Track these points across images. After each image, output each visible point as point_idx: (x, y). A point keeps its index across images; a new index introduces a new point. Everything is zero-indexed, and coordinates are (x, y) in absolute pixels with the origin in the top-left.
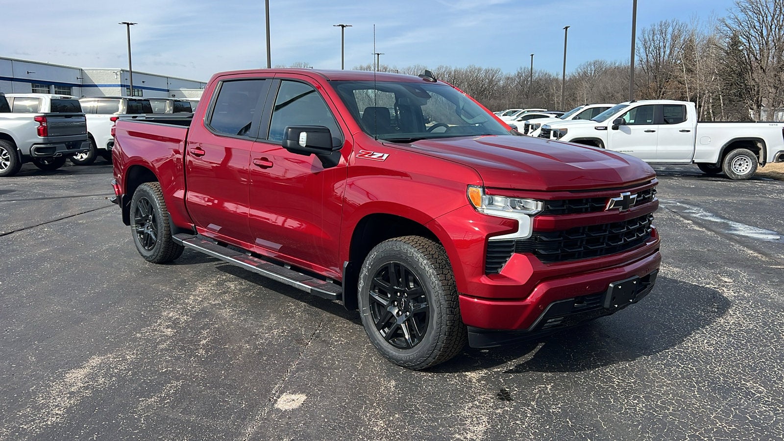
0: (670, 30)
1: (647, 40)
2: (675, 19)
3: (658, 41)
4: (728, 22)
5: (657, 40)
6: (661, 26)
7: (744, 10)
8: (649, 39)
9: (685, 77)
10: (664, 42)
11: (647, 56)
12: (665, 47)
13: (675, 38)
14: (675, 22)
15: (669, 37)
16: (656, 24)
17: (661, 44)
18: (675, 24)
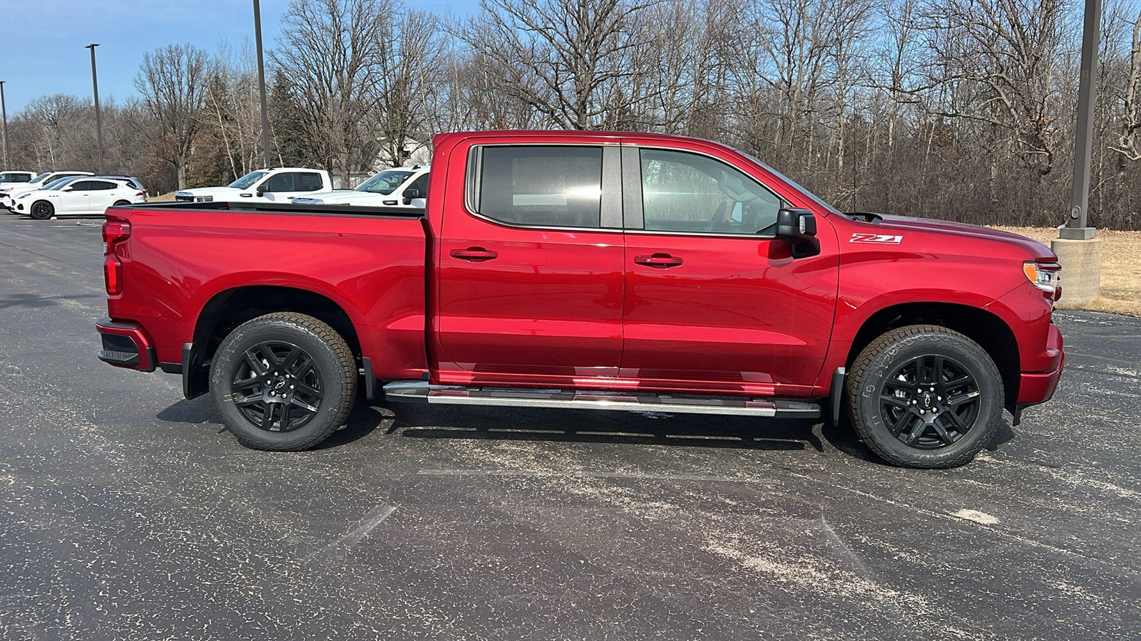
0: (184, 59)
1: (154, 71)
2: (189, 44)
3: (169, 74)
4: (279, 56)
5: (168, 72)
6: (170, 52)
7: (296, 43)
8: (157, 70)
9: (223, 128)
10: (178, 76)
11: (157, 94)
12: (180, 83)
13: (194, 71)
14: (190, 48)
15: (184, 68)
16: (163, 49)
17: (175, 79)
18: (190, 51)
